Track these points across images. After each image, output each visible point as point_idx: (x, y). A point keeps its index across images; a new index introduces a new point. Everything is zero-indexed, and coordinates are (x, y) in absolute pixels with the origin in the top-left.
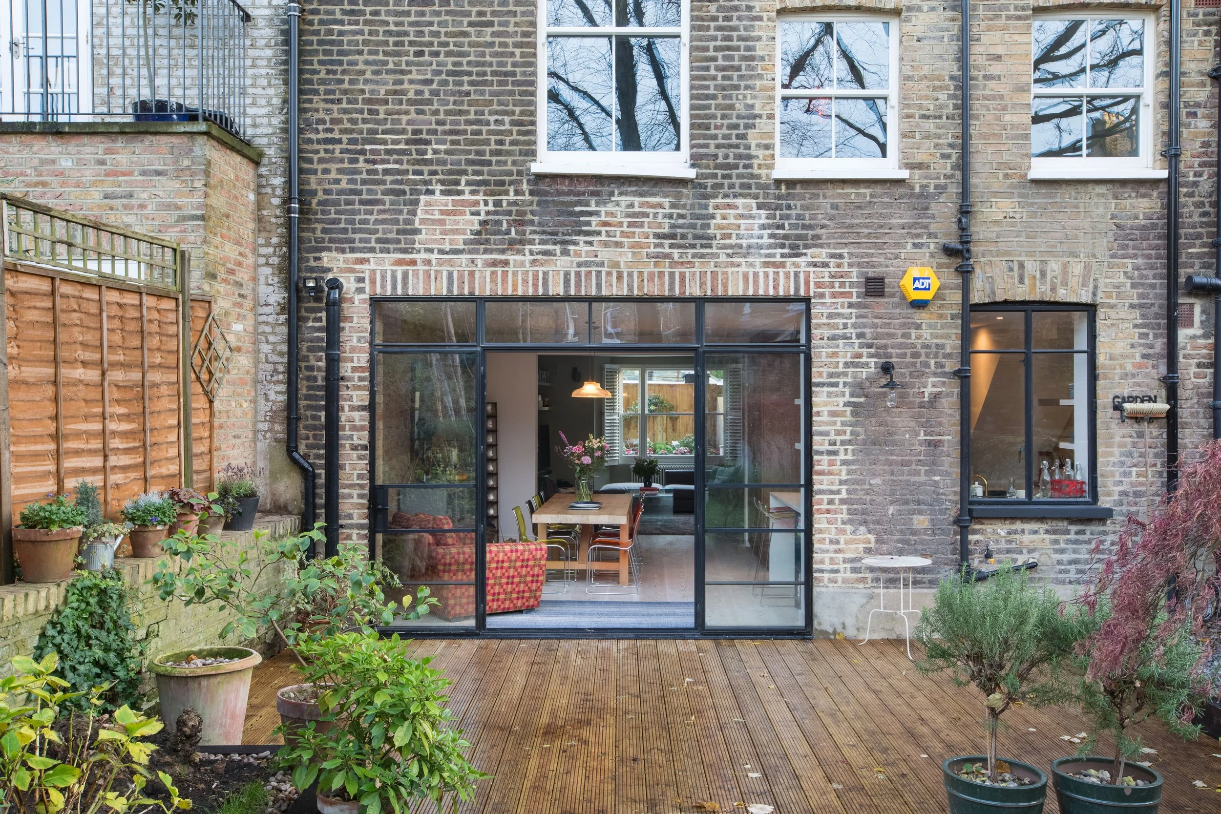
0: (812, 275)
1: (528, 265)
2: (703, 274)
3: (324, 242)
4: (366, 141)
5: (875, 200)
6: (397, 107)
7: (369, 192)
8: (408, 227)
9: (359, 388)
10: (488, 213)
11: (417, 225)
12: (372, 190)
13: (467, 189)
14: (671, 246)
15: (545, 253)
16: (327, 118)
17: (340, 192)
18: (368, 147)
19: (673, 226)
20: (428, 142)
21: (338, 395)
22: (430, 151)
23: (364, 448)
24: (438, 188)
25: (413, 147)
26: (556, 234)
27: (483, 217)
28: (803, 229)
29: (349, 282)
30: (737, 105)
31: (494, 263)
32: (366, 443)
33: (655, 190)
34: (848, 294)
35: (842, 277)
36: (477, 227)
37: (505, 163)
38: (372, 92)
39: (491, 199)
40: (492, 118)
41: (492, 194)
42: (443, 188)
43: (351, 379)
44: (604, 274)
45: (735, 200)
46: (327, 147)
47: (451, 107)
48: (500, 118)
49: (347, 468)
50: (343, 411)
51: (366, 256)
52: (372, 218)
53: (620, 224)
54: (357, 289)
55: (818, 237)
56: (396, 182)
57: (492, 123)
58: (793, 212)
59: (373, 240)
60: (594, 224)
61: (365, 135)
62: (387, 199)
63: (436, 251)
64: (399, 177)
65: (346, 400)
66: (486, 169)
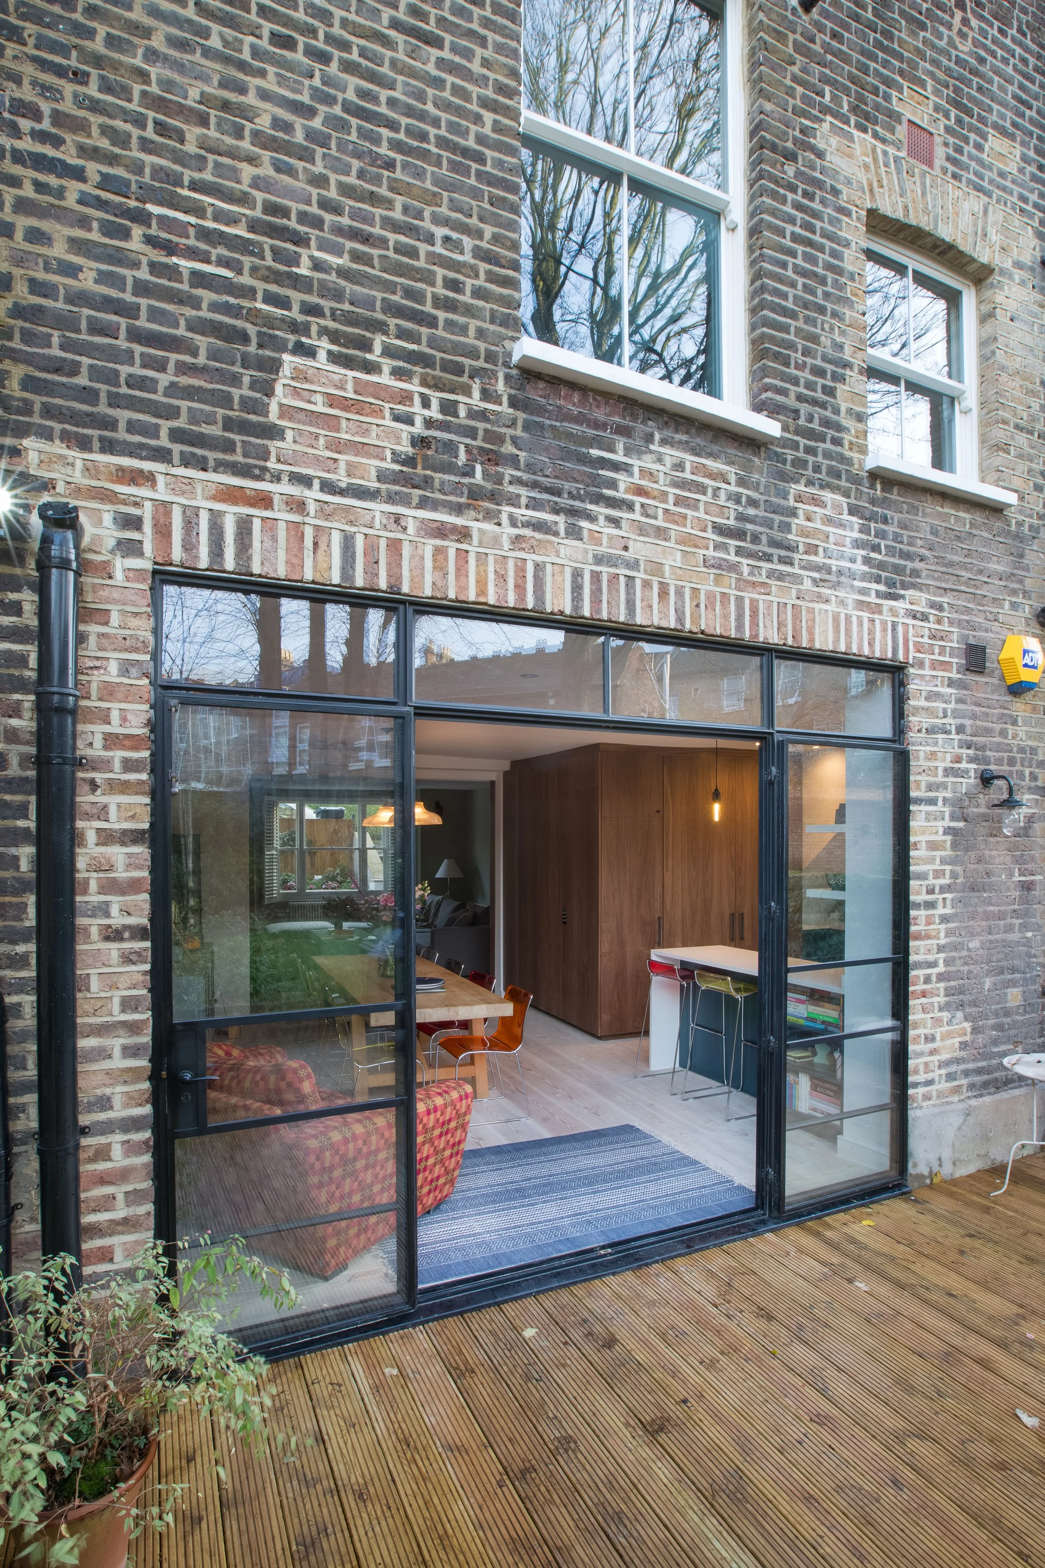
0: (911, 631)
1: (506, 545)
2: (781, 606)
3: (29, 412)
4: (148, 194)
5: (974, 532)
6: (229, 140)
7: (155, 314)
8: (253, 418)
9: (124, 787)
10: (429, 423)
11: (273, 415)
12: (163, 312)
13: (387, 364)
14: (739, 551)
15: (539, 526)
16: (45, 107)
17: (79, 298)
18: (155, 209)
19: (741, 517)
20: (301, 241)
21: (73, 803)
22: (305, 261)
23: (139, 933)
24: (324, 345)
25: (267, 242)
26: (557, 492)
27: (418, 429)
28: (901, 557)
29: (99, 523)
30: (823, 339)
31: (441, 531)
32: (145, 921)
33: (715, 448)
34: (945, 665)
35: (942, 639)
36: (406, 448)
37: (464, 330)
38: (167, 85)
39: (435, 397)
40: (440, 232)
41: (437, 386)
42: (335, 348)
43: (104, 765)
44: (638, 583)
45: (822, 493)
46: (42, 177)
47: (352, 180)
48: (455, 235)
49: (95, 985)
50: (83, 844)
51: (147, 466)
52: (164, 379)
53: (663, 496)
54: (120, 543)
55: (915, 573)
56: (226, 309)
57: (438, 241)
58: (890, 529)
59: (164, 433)
60: (622, 486)
61: (147, 179)
62: (202, 342)
63: (316, 484)
64: (232, 300)
65: (88, 816)
66: (425, 331)
